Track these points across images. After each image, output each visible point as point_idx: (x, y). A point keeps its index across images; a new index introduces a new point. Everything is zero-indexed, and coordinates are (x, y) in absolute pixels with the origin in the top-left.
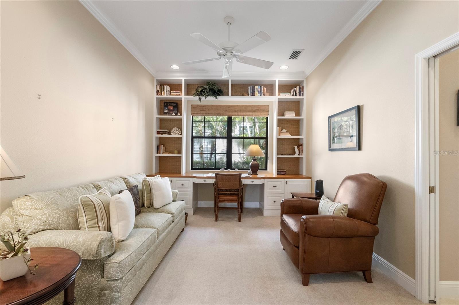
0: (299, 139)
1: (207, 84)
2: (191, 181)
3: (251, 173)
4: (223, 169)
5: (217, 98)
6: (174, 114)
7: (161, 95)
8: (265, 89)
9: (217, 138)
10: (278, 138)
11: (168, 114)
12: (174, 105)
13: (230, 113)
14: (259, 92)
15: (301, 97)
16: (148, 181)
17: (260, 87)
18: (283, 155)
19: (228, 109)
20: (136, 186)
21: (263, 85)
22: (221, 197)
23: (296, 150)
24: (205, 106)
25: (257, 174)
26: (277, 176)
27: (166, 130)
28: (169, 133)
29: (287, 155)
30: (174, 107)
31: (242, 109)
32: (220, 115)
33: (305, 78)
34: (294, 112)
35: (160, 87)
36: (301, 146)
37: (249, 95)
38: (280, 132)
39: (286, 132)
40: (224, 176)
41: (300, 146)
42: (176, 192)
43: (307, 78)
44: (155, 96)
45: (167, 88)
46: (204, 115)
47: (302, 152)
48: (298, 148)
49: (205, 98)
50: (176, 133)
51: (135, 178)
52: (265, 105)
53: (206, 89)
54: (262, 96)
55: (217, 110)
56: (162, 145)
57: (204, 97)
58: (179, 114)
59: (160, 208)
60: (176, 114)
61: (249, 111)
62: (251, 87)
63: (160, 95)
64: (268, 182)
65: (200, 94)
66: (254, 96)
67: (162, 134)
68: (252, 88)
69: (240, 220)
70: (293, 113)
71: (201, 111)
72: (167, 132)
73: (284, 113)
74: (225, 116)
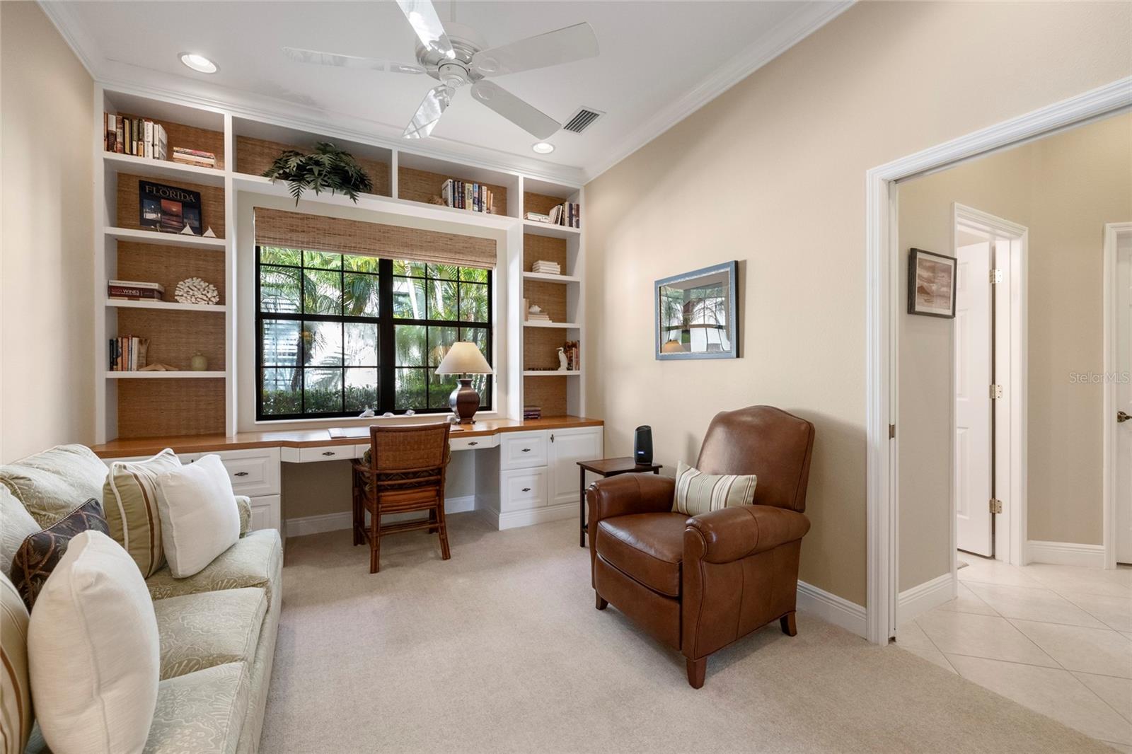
0: (565, 330)
1: (318, 149)
2: (275, 457)
3: (458, 420)
4: (368, 412)
5: (355, 199)
6: (188, 230)
7: (127, 151)
8: (492, 195)
9: (346, 322)
10: (524, 327)
11: (161, 227)
12: (185, 197)
13: (390, 248)
14: (477, 200)
15: (574, 230)
16: (136, 477)
17: (479, 187)
18: (533, 369)
19: (385, 236)
20: (93, 503)
21: (485, 185)
22: (384, 498)
23: (562, 357)
24: (306, 217)
25: (474, 422)
26: (522, 425)
27: (155, 286)
28: (164, 296)
29: (544, 369)
30: (185, 205)
31: (426, 242)
32: (356, 250)
33: (584, 184)
34: (558, 264)
35: (123, 123)
36: (574, 349)
37: (447, 205)
38: (527, 314)
39: (541, 311)
40: (401, 433)
41: (571, 347)
42: (244, 501)
43: (589, 187)
44: (99, 153)
45: (153, 133)
46: (301, 247)
47: (578, 363)
48: (565, 352)
49: (315, 191)
50: (200, 296)
51: (57, 473)
52: (486, 239)
53: (317, 163)
54: (484, 212)
55: (350, 235)
56: (133, 336)
57: (313, 189)
58: (210, 232)
59: (199, 573)
60: (199, 231)
61: (444, 250)
62: (454, 182)
63: (125, 153)
64: (509, 439)
65: (294, 176)
66: (463, 210)
67: (131, 297)
68: (456, 187)
69: (446, 556)
70: (556, 267)
71: (292, 231)
72: (156, 294)
73: (533, 265)
74: (373, 255)
